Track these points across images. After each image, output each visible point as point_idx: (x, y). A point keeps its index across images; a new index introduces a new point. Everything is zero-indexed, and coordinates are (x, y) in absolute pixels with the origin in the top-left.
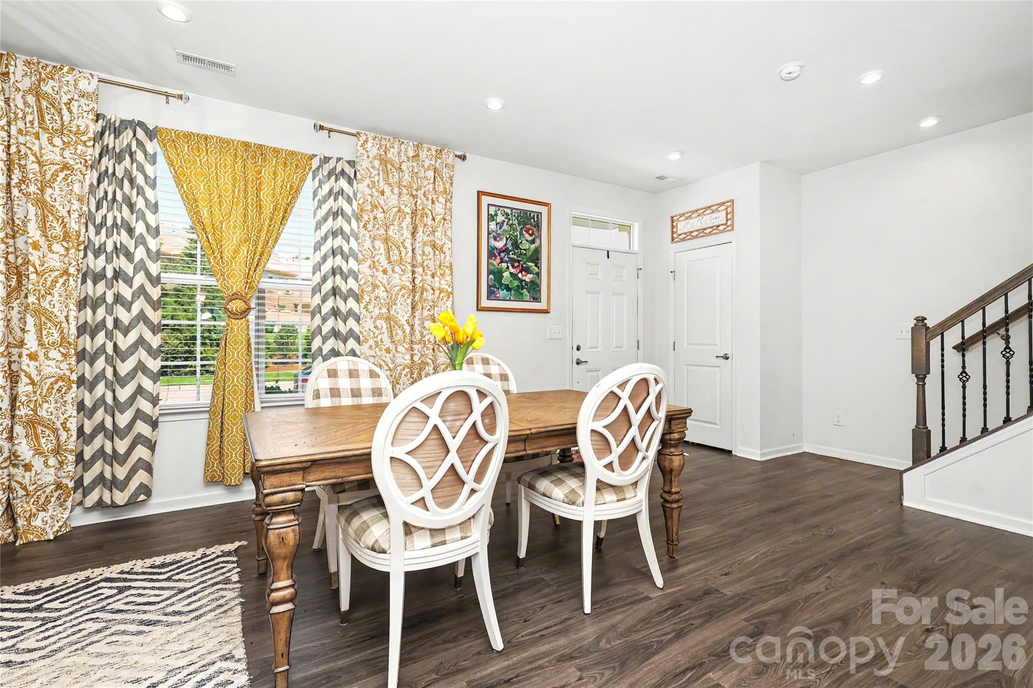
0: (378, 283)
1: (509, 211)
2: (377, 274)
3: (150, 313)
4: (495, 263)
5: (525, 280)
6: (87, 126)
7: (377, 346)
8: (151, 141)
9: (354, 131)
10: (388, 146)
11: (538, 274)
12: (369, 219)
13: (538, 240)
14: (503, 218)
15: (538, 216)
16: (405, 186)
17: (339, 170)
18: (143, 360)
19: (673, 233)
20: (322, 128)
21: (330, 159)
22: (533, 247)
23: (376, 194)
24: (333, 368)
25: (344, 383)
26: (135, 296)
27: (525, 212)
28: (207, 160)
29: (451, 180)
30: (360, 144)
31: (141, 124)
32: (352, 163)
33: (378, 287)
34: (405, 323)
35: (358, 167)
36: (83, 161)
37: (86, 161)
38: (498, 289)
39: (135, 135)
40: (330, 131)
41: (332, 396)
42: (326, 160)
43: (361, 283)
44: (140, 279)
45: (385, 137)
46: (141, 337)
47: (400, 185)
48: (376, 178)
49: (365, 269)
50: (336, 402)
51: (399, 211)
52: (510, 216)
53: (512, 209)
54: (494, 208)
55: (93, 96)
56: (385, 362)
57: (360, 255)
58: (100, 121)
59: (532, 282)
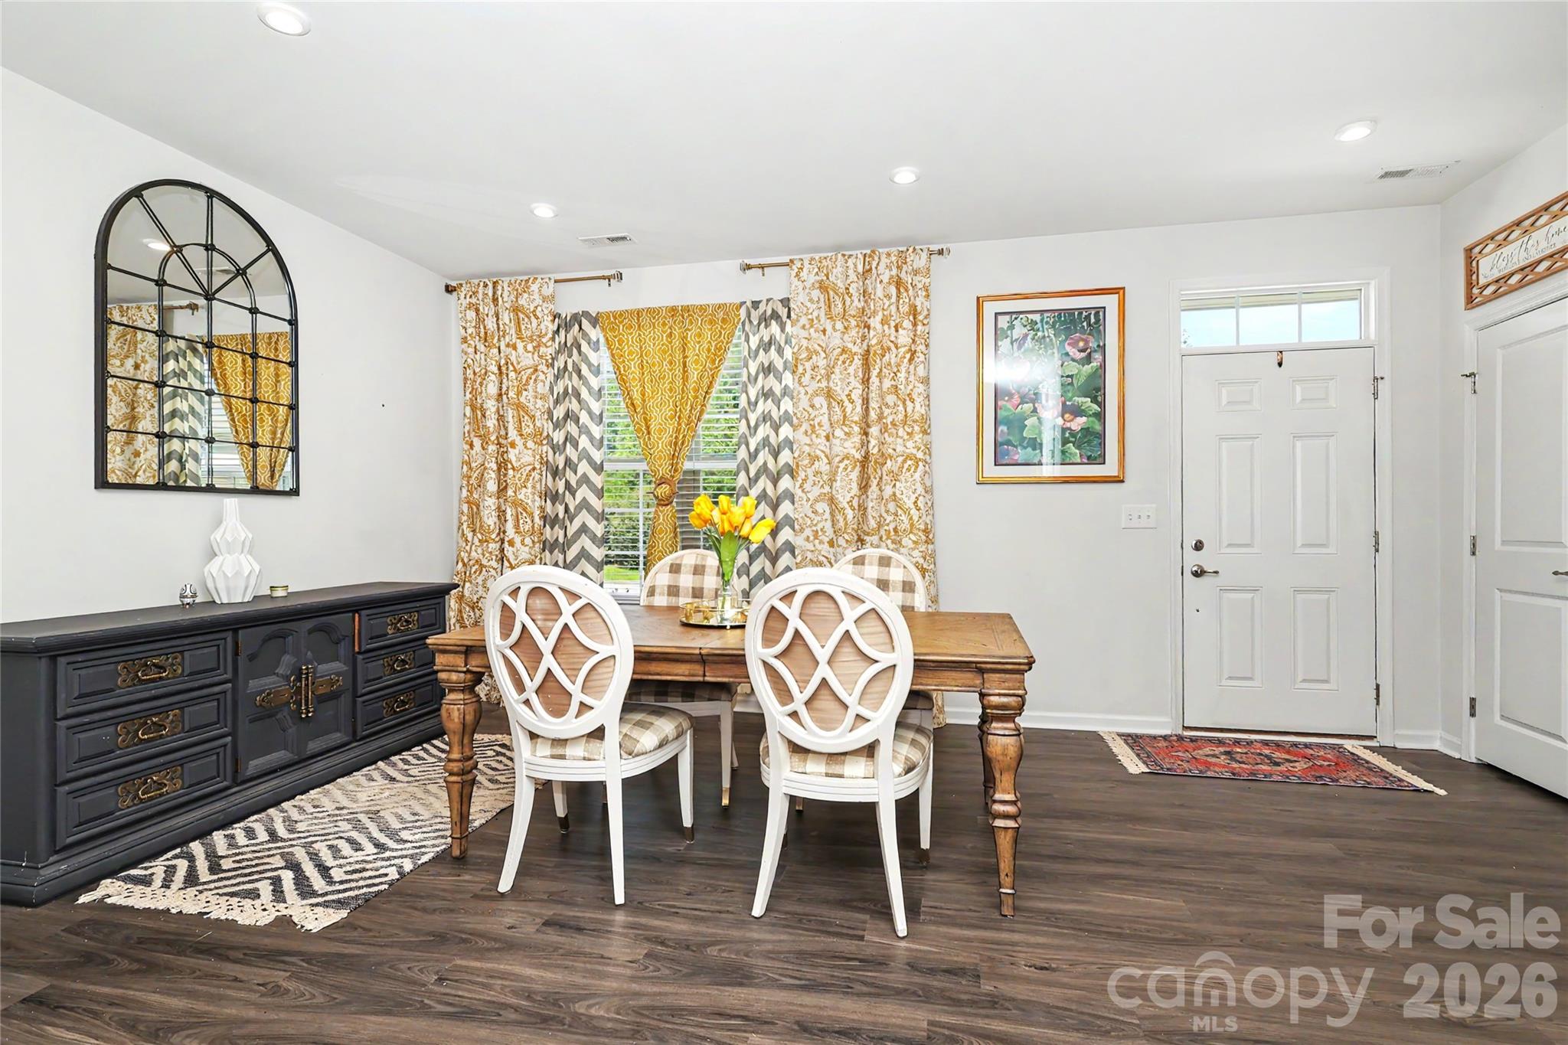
0: (818, 453)
1: (1037, 317)
2: (817, 441)
3: (593, 501)
4: (1009, 405)
5: (1070, 429)
6: (547, 327)
7: (816, 538)
8: (595, 327)
9: (786, 259)
10: (830, 267)
11: (1101, 416)
12: (805, 369)
13: (1098, 356)
14: (1025, 330)
15: (1097, 314)
16: (854, 316)
17: (769, 312)
18: (586, 547)
19: (1470, 285)
20: (749, 267)
21: (760, 302)
22: (1087, 369)
23: (814, 335)
24: (678, 562)
25: (686, 580)
26: (579, 483)
27: (1070, 312)
28: (640, 335)
29: (927, 290)
30: (794, 273)
31: (586, 314)
32: (785, 302)
33: (818, 458)
34: (847, 506)
35: (792, 305)
36: (544, 361)
37: (547, 361)
38: (1016, 447)
39: (581, 328)
40: (762, 267)
41: (669, 594)
42: (756, 304)
43: (796, 455)
44: (584, 467)
45: (825, 255)
46: (584, 525)
47: (844, 316)
48: (815, 314)
49: (800, 437)
50: (673, 601)
51: (844, 351)
52: (1039, 325)
53: (1042, 312)
54: (1007, 318)
55: (551, 299)
56: (827, 558)
57: (794, 418)
58: (557, 320)
59: (1086, 431)
